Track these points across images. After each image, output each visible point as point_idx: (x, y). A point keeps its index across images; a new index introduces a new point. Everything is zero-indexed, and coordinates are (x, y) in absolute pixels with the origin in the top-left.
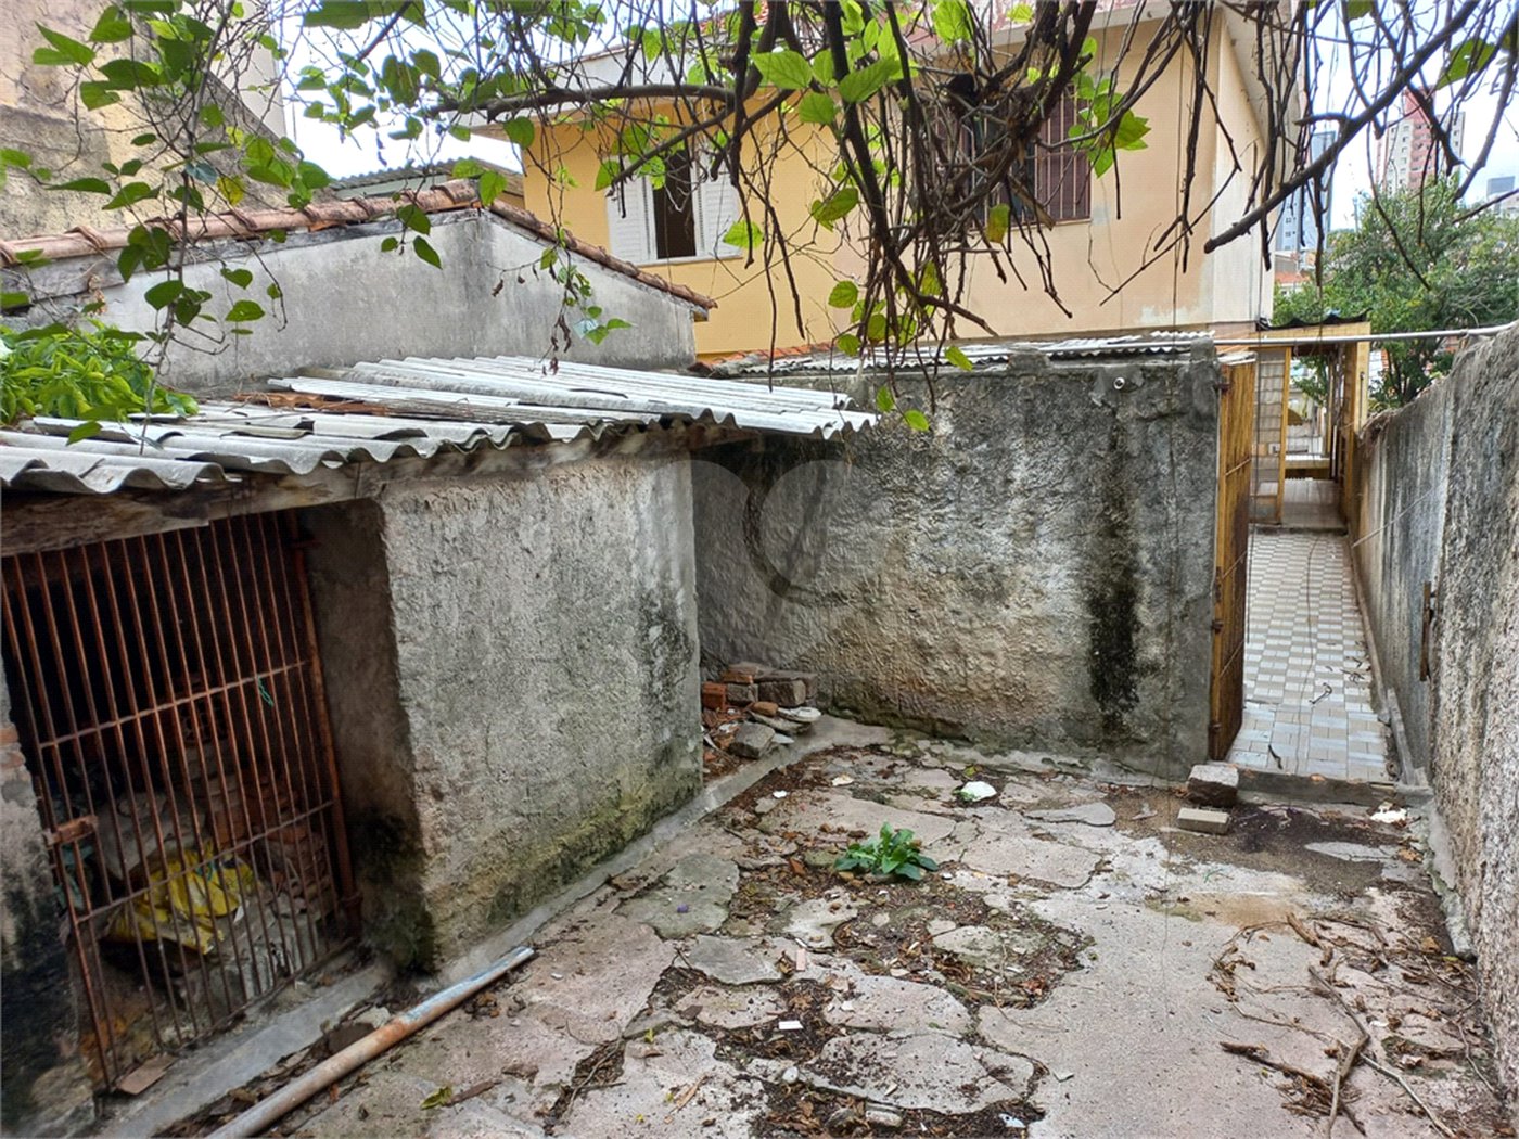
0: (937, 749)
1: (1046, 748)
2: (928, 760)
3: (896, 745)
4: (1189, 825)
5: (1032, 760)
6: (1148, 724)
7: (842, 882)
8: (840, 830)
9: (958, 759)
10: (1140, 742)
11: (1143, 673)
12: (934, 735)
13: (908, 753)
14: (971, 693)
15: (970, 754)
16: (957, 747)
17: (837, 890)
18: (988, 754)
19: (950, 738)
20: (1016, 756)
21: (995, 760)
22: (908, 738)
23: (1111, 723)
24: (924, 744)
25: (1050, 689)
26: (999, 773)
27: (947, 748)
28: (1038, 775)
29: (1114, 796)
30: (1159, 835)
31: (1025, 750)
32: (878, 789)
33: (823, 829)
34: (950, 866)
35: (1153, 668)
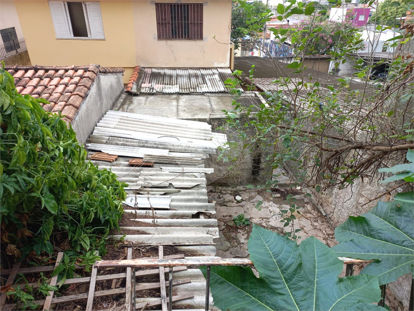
0: (223, 189)
1: (243, 185)
2: (224, 192)
3: (215, 189)
4: (275, 198)
5: (241, 188)
6: (260, 178)
7: (239, 228)
8: (227, 216)
9: (228, 190)
10: (259, 181)
11: (261, 170)
12: (221, 186)
13: (219, 191)
14: (229, 177)
15: (230, 188)
16: (227, 187)
17: (239, 230)
18: (233, 188)
19: (225, 186)
20: (238, 187)
21: (235, 189)
22: (217, 187)
23: (254, 179)
24: (220, 188)
25: (244, 174)
26: (237, 192)
27: (225, 188)
28: (244, 191)
29: (259, 193)
30: (271, 200)
31: (239, 186)
32: (222, 202)
33: (224, 216)
34: (251, 218)
35: (263, 169)
